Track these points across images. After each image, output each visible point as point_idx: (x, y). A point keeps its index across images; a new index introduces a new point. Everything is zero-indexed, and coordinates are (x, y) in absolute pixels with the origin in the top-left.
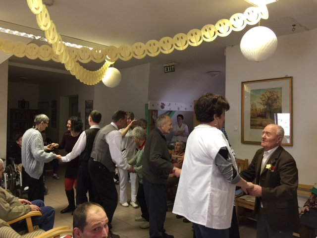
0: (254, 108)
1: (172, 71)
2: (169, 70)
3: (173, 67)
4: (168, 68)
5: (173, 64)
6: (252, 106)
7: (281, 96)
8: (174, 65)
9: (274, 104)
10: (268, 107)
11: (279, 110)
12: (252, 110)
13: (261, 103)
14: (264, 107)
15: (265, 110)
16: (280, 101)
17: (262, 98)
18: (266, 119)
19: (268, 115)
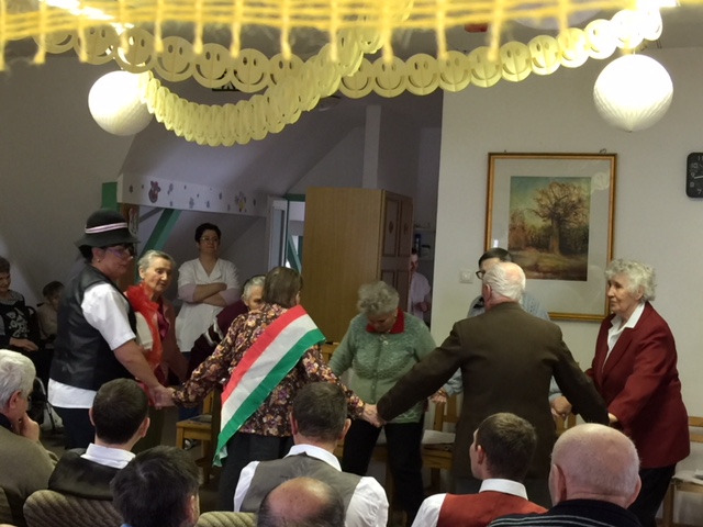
0: (519, 224)
6: (513, 218)
7: (589, 198)
9: (571, 218)
10: (555, 223)
11: (581, 233)
12: (512, 229)
13: (537, 213)
14: (544, 223)
15: (548, 230)
16: (585, 211)
17: (541, 200)
18: (549, 255)
19: (554, 243)
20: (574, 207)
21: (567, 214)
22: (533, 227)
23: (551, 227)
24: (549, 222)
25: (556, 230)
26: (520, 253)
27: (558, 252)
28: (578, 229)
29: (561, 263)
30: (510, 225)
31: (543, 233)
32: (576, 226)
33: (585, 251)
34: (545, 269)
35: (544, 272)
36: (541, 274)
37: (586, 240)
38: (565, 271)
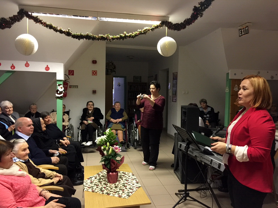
1: (246, 34)
2: (243, 33)
3: (247, 28)
4: (243, 30)
5: (247, 24)
8: (248, 27)
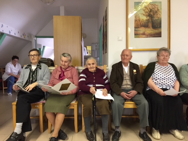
0: (138, 19)
6: (136, 17)
7: (161, 9)
9: (155, 16)
10: (150, 18)
11: (159, 21)
12: (136, 21)
13: (144, 15)
14: (146, 18)
15: (148, 20)
16: (160, 13)
17: (145, 10)
18: (149, 29)
19: (150, 25)
20: (156, 12)
21: (154, 15)
22: (143, 20)
23: (149, 20)
24: (148, 18)
25: (150, 20)
26: (139, 29)
27: (151, 28)
28: (158, 20)
29: (153, 32)
30: (135, 19)
31: (146, 22)
32: (157, 19)
33: (160, 27)
34: (147, 34)
35: (147, 35)
36: (146, 36)
37: (160, 24)
38: (154, 34)
